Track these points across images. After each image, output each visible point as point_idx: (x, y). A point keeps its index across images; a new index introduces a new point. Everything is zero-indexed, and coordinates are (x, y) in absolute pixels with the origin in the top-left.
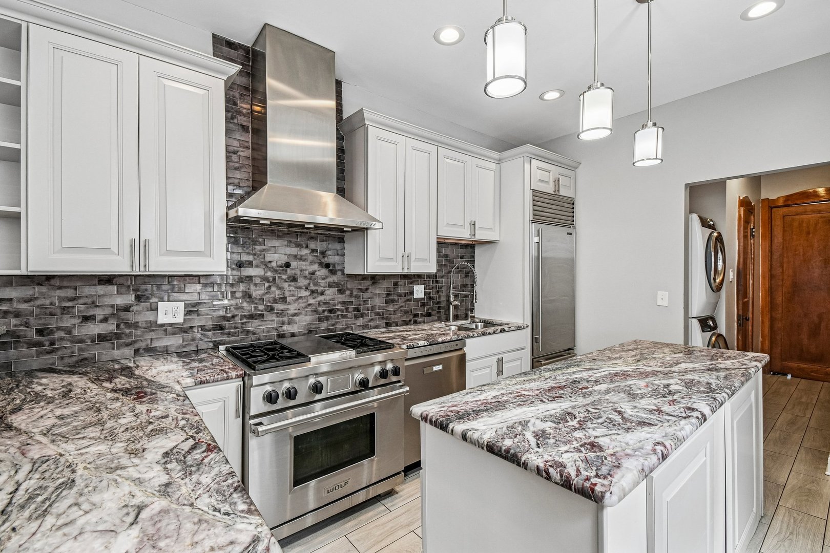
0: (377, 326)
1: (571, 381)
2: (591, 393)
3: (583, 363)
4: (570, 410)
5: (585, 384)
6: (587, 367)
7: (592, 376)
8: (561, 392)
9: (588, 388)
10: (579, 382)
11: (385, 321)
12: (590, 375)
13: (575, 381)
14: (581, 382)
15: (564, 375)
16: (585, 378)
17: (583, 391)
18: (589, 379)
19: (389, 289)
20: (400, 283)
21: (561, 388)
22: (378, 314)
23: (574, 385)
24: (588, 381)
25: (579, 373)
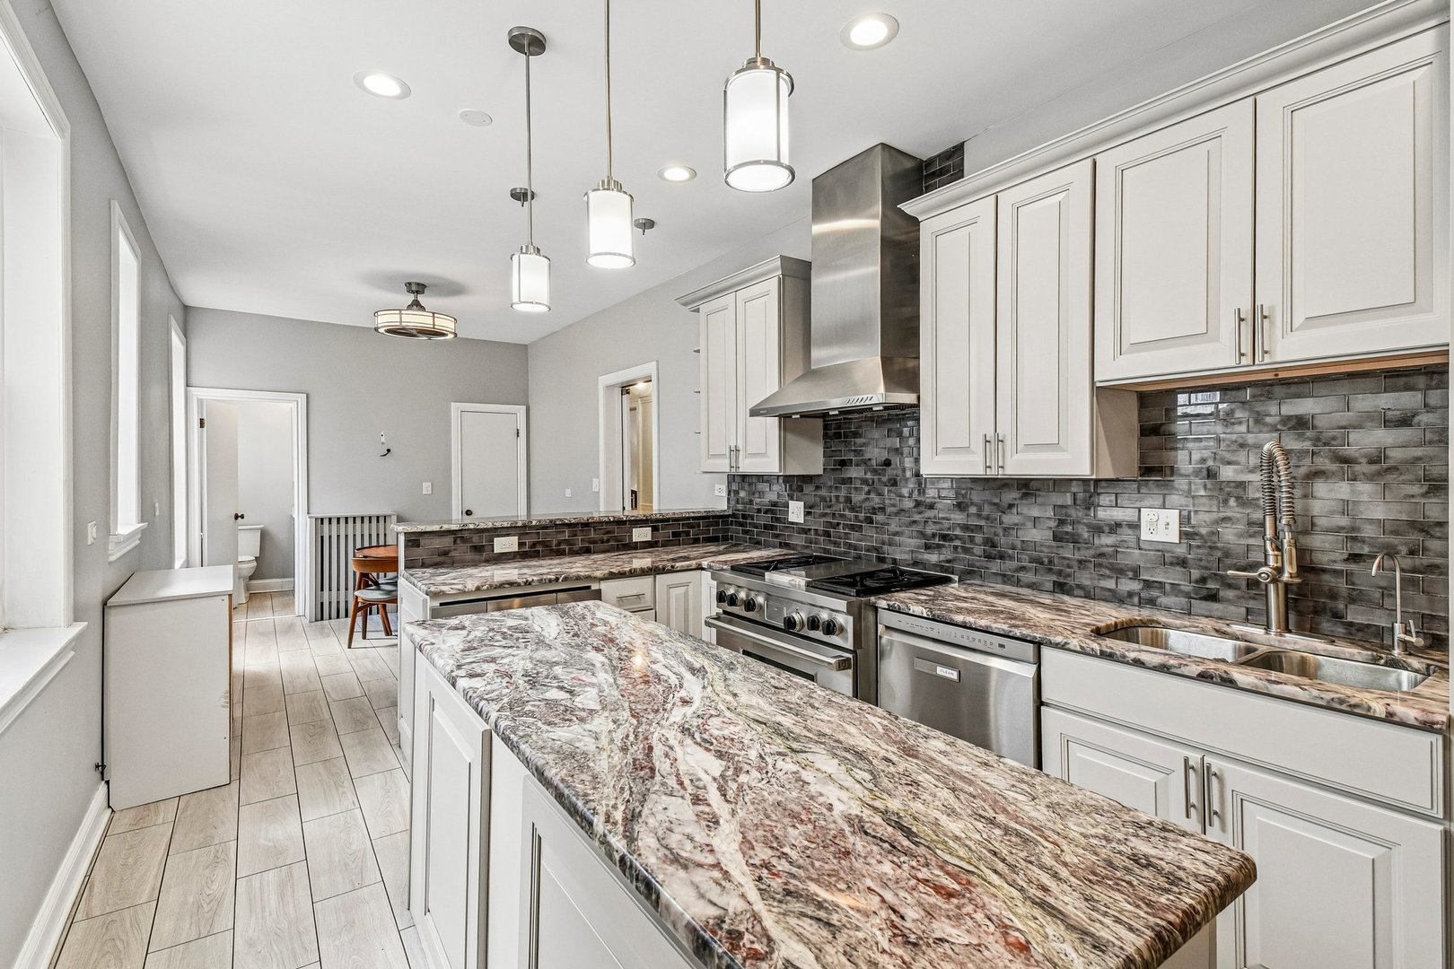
0: (1035, 584)
19: (1063, 510)
22: (1036, 560)
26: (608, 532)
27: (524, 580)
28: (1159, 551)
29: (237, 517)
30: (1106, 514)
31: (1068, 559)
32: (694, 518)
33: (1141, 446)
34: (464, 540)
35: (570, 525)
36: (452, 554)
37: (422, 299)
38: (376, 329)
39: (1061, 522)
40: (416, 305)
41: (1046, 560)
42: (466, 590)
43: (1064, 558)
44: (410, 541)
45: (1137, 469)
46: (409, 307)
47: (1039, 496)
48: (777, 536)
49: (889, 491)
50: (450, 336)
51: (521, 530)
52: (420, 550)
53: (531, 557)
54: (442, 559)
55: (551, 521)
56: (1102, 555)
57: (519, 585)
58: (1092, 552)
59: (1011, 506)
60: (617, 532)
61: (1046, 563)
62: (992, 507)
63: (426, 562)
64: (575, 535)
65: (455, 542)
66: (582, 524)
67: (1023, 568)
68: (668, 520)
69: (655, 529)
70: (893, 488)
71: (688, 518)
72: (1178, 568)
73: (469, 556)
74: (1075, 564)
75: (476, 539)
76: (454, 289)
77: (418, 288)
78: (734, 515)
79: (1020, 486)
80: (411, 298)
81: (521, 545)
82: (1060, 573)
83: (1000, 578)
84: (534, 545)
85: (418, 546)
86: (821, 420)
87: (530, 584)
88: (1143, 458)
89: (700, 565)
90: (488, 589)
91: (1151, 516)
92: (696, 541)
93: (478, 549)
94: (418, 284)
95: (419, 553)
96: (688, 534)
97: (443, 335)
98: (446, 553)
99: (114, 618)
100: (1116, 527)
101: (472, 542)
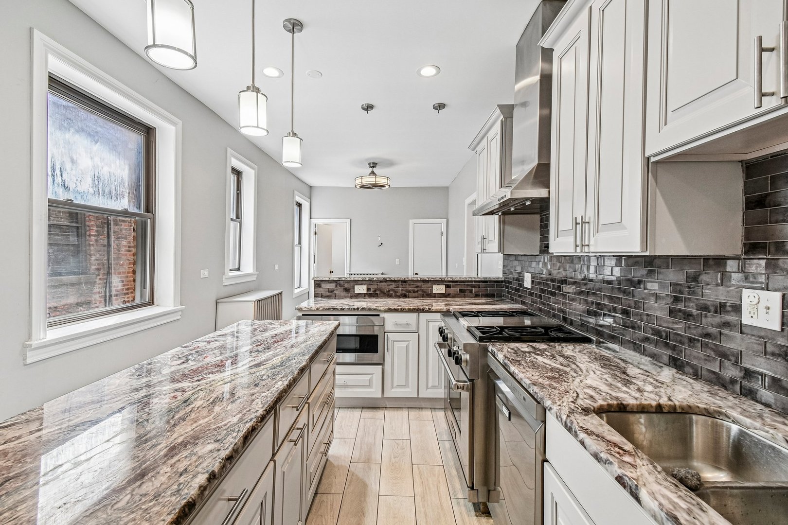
0: (655, 355)
1: (272, 348)
2: (253, 343)
3: (270, 373)
4: (264, 333)
5: (259, 348)
6: (262, 367)
7: (255, 357)
8: (274, 340)
9: (257, 346)
10: (265, 349)
11: (669, 352)
12: (257, 358)
13: (269, 349)
14: (263, 349)
15: (281, 353)
16: (261, 353)
17: (259, 343)
18: (257, 353)
19: (678, 288)
20: (704, 278)
21: (275, 342)
22: (657, 333)
23: (267, 345)
24: (258, 351)
25: (268, 357)
26: (418, 287)
27: (341, 307)
28: (760, 337)
29: (331, 272)
30: (713, 294)
31: (681, 335)
32: (475, 281)
33: (746, 221)
34: (341, 286)
35: (395, 281)
36: (335, 292)
37: (375, 170)
38: (356, 187)
39: (676, 299)
40: (373, 173)
41: (664, 334)
42: (312, 309)
43: (678, 334)
44: (317, 284)
45: (741, 246)
46: (370, 175)
47: (660, 273)
48: (520, 296)
49: (570, 267)
50: (387, 187)
51: (370, 282)
52: (321, 289)
53: (374, 297)
54: (330, 294)
55: (384, 279)
56: (708, 335)
57: (338, 309)
58: (700, 331)
59: (640, 282)
60: (425, 286)
61: (664, 337)
62: (628, 282)
63: (324, 295)
64: (398, 287)
65: (336, 286)
66: (402, 281)
67: (647, 339)
68: (457, 282)
69: (447, 287)
70: (572, 265)
71: (471, 281)
72: (780, 360)
73: (343, 294)
74: (686, 341)
75: (346, 285)
76: (390, 163)
77: (374, 165)
78: (505, 281)
79: (646, 264)
80: (371, 170)
81: (368, 290)
82: (674, 348)
83: (631, 345)
84: (375, 291)
85: (320, 287)
86: (539, 215)
87: (343, 310)
88: (748, 234)
89: (449, 309)
90: (322, 310)
91: (752, 298)
92: (477, 296)
93: (347, 290)
94: (373, 163)
95: (320, 290)
96: (471, 291)
97: (384, 186)
98: (332, 291)
99: (220, 306)
100: (721, 308)
101: (344, 287)
